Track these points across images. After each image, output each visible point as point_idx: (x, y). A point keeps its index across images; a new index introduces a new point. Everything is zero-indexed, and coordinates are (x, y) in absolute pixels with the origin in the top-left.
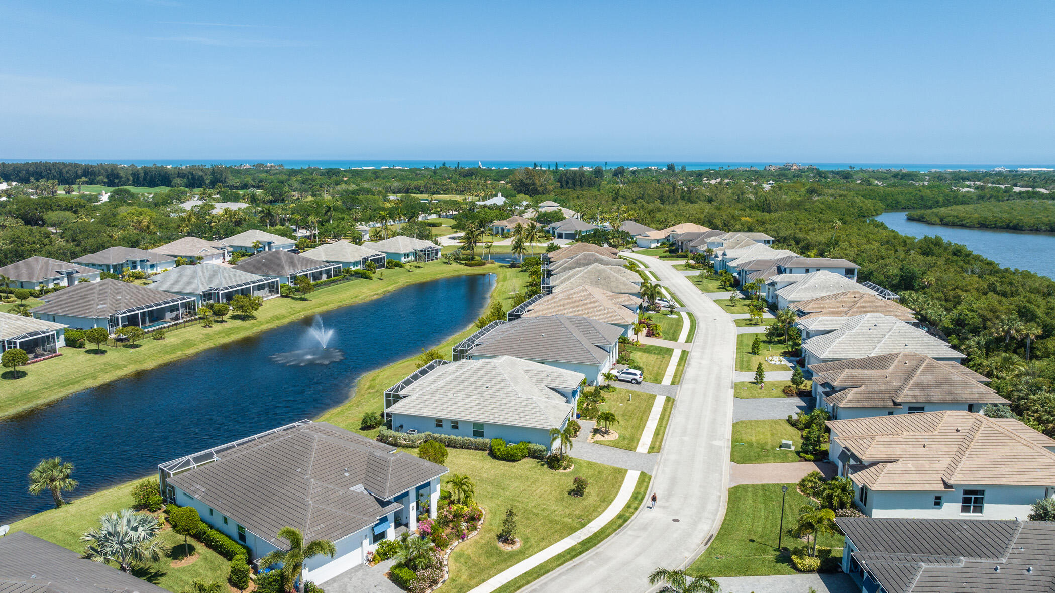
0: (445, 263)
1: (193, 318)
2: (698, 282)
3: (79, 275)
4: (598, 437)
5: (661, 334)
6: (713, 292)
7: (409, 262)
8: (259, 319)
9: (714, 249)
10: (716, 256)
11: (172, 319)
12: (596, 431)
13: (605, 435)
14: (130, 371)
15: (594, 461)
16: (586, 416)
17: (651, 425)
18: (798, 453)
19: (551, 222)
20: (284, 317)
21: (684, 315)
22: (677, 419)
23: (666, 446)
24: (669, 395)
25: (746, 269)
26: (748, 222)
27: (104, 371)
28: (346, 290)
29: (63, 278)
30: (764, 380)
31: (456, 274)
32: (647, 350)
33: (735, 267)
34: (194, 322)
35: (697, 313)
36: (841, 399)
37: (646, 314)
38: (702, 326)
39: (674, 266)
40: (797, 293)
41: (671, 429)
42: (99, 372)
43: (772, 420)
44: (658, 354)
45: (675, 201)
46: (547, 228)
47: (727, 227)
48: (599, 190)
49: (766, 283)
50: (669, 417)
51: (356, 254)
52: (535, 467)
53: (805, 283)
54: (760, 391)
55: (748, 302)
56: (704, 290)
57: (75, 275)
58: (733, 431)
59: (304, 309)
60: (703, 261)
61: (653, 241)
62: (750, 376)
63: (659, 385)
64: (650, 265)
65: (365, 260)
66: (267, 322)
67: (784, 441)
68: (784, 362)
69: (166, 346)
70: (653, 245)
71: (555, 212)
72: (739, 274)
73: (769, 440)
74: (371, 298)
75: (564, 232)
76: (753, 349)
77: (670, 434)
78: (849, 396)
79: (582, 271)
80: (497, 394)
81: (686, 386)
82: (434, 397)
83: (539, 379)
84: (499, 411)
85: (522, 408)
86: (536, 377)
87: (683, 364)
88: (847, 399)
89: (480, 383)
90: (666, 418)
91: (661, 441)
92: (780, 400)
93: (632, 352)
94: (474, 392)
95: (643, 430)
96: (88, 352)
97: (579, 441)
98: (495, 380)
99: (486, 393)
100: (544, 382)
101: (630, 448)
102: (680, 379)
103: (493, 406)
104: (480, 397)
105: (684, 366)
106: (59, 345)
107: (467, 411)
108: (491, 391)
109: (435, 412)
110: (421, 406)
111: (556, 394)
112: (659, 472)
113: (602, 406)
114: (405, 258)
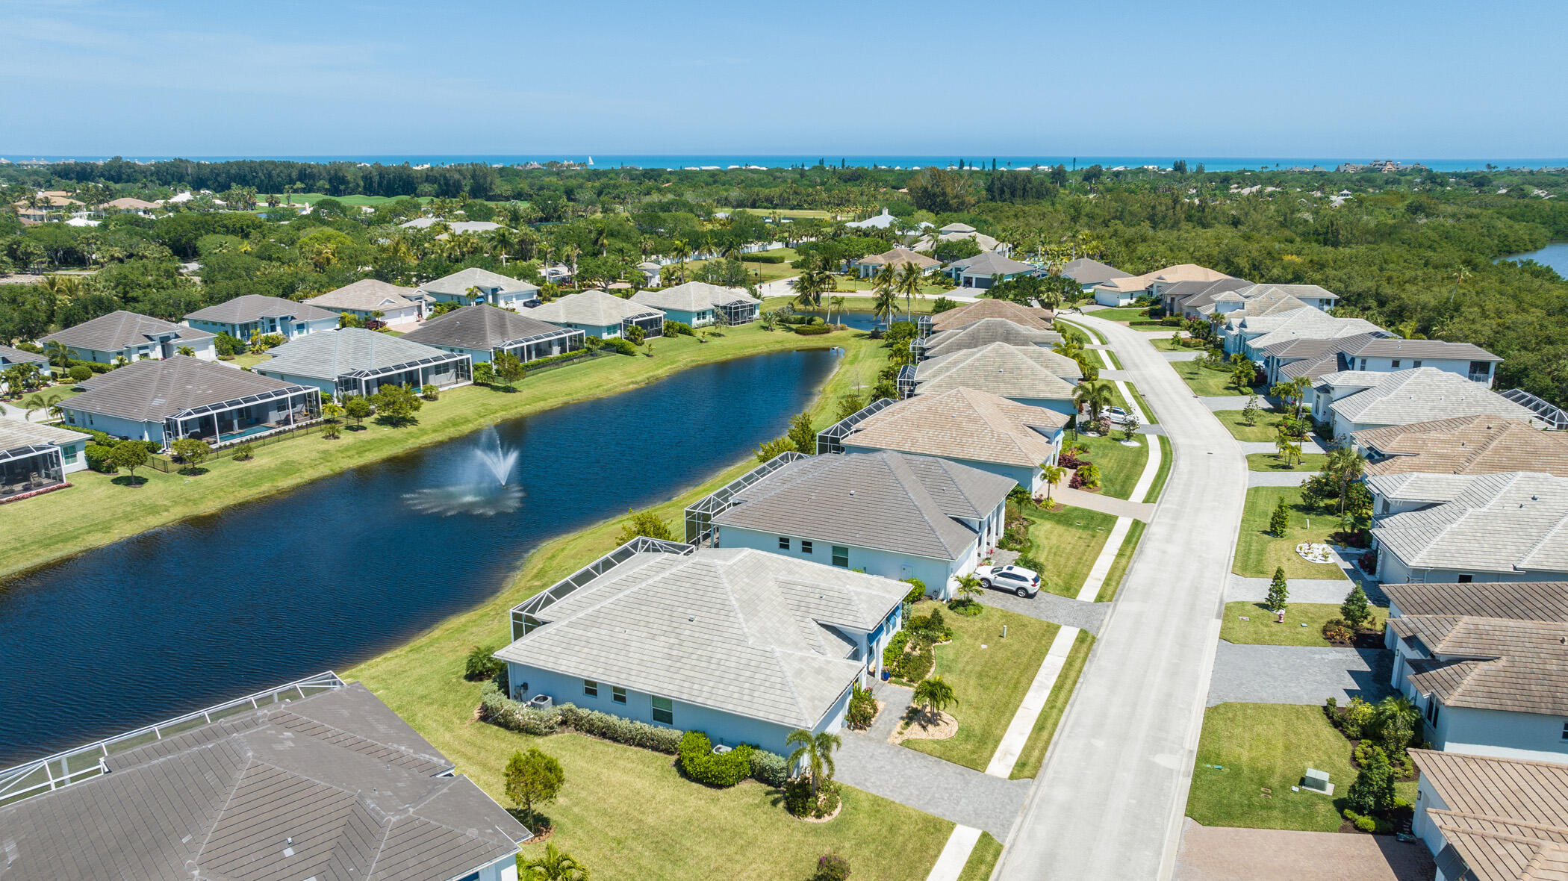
0: (763, 328)
1: (314, 421)
2: (1190, 374)
3: (179, 341)
4: (915, 731)
5: (1099, 483)
6: (1215, 395)
7: (704, 326)
8: (422, 424)
9: (1226, 314)
10: (1229, 328)
11: (279, 423)
12: (913, 716)
13: (930, 727)
14: (173, 517)
15: (889, 796)
16: (901, 676)
17: (1034, 702)
18: (1340, 805)
19: (955, 258)
21: (1153, 441)
22: (1090, 690)
23: (1054, 761)
24: (1086, 627)
25: (1279, 356)
26: (1293, 263)
27: (128, 517)
28: (585, 375)
29: (154, 346)
30: (1287, 601)
31: (778, 347)
32: (1065, 517)
33: (1259, 350)
34: (310, 430)
35: (1179, 440)
36: (1450, 686)
37: (1082, 439)
38: (1182, 465)
39: (1154, 342)
40: (1374, 408)
41: (1073, 716)
42: (119, 519)
43: (1292, 707)
44: (1086, 527)
45: (1175, 225)
46: (947, 269)
47: (1257, 272)
48: (1053, 204)
49: (1315, 385)
50: (1075, 682)
51: (616, 313)
52: (758, 806)
53: (1389, 391)
54: (1276, 627)
55: (1278, 418)
56: (1201, 391)
57: (172, 342)
58: (1204, 729)
59: (504, 408)
60: (1207, 334)
61: (1124, 295)
62: (1258, 589)
63: (1071, 602)
64: (1111, 338)
66: (435, 431)
67: (1312, 773)
68: (1334, 559)
69: (249, 472)
70: (1123, 302)
71: (965, 243)
72: (1267, 363)
73: (1279, 763)
74: (623, 389)
75: (974, 277)
76: (1272, 525)
77: (1067, 729)
78: (1468, 681)
79: (974, 354)
80: (706, 636)
81: (1126, 606)
82: (589, 634)
83: (803, 604)
84: (702, 676)
85: (748, 674)
86: (798, 598)
87: (1128, 553)
88: (1463, 686)
89: (680, 610)
90: (1067, 686)
91: (1045, 748)
92: (1315, 653)
93: (1033, 523)
94: (665, 628)
95: (1013, 715)
96: (116, 481)
97: (871, 739)
98: (710, 605)
99: (687, 633)
100: (811, 610)
101: (975, 763)
102: (1116, 588)
103: (694, 663)
104: (672, 641)
105: (1130, 557)
106: (74, 467)
107: (643, 669)
108: (697, 629)
109: (582, 666)
110: (558, 650)
111: (833, 637)
112: (1023, 835)
113: (943, 649)
114: (698, 318)
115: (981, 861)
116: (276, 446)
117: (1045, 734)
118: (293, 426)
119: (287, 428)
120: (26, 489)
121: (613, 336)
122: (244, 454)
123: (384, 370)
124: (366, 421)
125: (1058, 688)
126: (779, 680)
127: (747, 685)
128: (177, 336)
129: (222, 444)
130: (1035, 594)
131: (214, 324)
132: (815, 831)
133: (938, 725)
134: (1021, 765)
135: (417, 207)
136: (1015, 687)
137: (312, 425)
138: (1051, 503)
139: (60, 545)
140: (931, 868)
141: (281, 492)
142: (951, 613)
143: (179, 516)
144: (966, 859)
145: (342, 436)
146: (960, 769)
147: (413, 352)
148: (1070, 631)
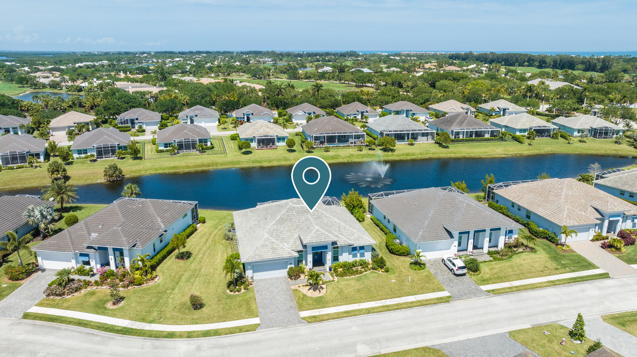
0: (615, 142)
3: (367, 114)
4: (305, 289)
5: (624, 250)
7: (578, 137)
8: (397, 152)
13: (312, 291)
16: (336, 272)
17: (367, 305)
20: (414, 155)
23: (327, 323)
27: (278, 160)
29: (359, 114)
32: (562, 257)
41: (369, 317)
44: (563, 264)
51: (528, 123)
54: (554, 344)
57: (365, 113)
63: (474, 285)
65: (531, 129)
77: (356, 319)
80: (262, 225)
86: (304, 225)
89: (268, 215)
91: (333, 319)
93: (535, 252)
94: (260, 219)
95: (348, 304)
97: (288, 283)
99: (261, 222)
100: (301, 231)
103: (252, 231)
105: (555, 285)
106: (280, 144)
107: (244, 228)
108: (264, 222)
111: (298, 241)
112: (268, 332)
114: (578, 133)
115: (240, 329)
116: (340, 150)
118: (353, 145)
119: (351, 145)
120: (266, 147)
121: (522, 134)
122: (328, 150)
123: (394, 131)
124: (378, 148)
127: (248, 243)
129: (326, 146)
130: (464, 275)
131: (387, 109)
132: (224, 293)
133: (315, 291)
134: (314, 317)
137: (359, 146)
138: (564, 248)
142: (409, 265)
144: (239, 325)
145: (363, 151)
146: (295, 305)
147: (414, 126)
148: (445, 294)
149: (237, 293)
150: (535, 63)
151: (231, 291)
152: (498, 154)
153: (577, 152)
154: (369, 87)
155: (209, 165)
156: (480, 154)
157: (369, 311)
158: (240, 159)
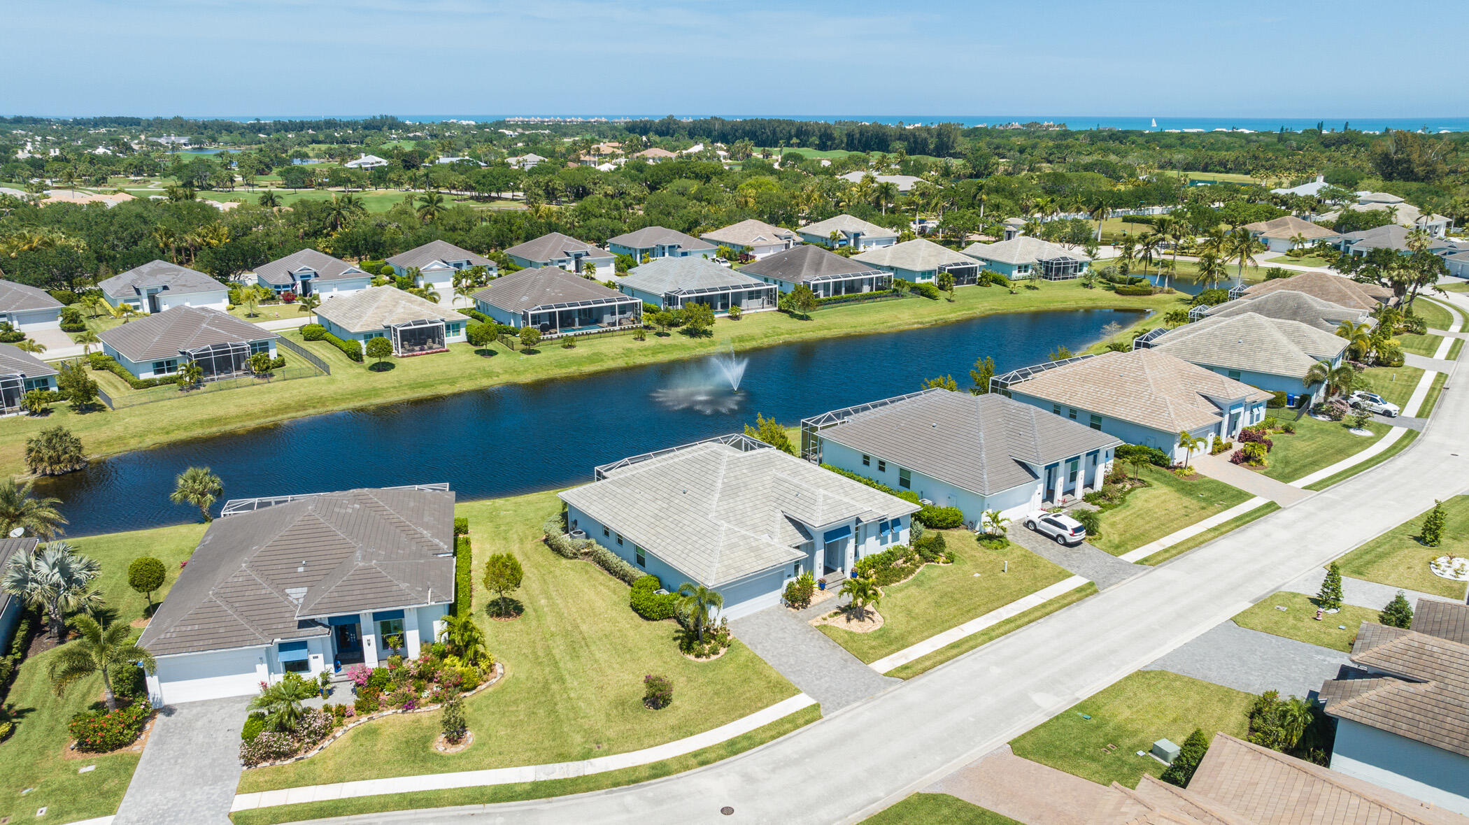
0: (1083, 285)
1: (634, 326)
3: (588, 258)
4: (838, 620)
5: (1267, 463)
7: (1022, 278)
8: (715, 337)
11: (609, 324)
13: (854, 622)
14: (499, 382)
15: (766, 658)
17: (974, 626)
19: (1354, 229)
20: (753, 339)
21: (1392, 435)
23: (939, 673)
24: (1099, 581)
27: (470, 377)
28: (880, 312)
29: (570, 260)
30: (1343, 601)
31: (1089, 304)
32: (1192, 487)
34: (628, 332)
35: (1431, 437)
37: (1305, 420)
38: (1401, 461)
41: (998, 645)
42: (464, 377)
43: (1226, 690)
44: (1204, 499)
50: (1032, 621)
51: (932, 259)
54: (1308, 623)
57: (583, 258)
58: (1112, 686)
59: (789, 332)
63: (1109, 558)
65: (941, 269)
66: (721, 344)
67: (1162, 743)
69: (566, 357)
73: (1150, 729)
74: (906, 327)
77: (978, 654)
80: (687, 506)
81: (1163, 573)
82: (619, 491)
83: (782, 498)
84: (667, 534)
85: (695, 538)
86: (781, 493)
87: (1224, 530)
88: (1359, 699)
89: (683, 484)
90: (1019, 622)
91: (941, 662)
92: (1322, 654)
93: (1149, 485)
94: (665, 495)
95: (941, 632)
96: (477, 352)
97: (795, 617)
98: (703, 484)
99: (677, 501)
100: (784, 504)
101: (865, 657)
102: (1172, 557)
103: (668, 523)
104: (665, 505)
105: (1222, 534)
106: (455, 340)
107: (635, 521)
108: (685, 500)
109: (601, 512)
110: (595, 498)
111: (791, 527)
112: (848, 715)
113: (937, 570)
114: (1019, 271)
115: (789, 722)
116: (596, 341)
117: (955, 651)
118: (617, 328)
119: (612, 328)
120: (422, 350)
121: (926, 281)
122: (569, 344)
123: (698, 291)
124: (674, 330)
125: (1008, 621)
126: (711, 547)
127: (689, 547)
128: (587, 254)
129: (560, 335)
130: (1078, 543)
131: (624, 247)
132: (688, 664)
133: (863, 620)
134: (905, 667)
135: (866, 161)
136: (969, 611)
137: (632, 328)
138: (1186, 472)
139: (420, 390)
140: (748, 715)
141: (581, 375)
142: (976, 542)
143: (504, 381)
144: (782, 716)
145: (647, 339)
146: (848, 656)
147: (731, 279)
148: (1077, 581)
149: (713, 657)
150: (811, 140)
151: (698, 656)
152: (906, 324)
153: (1032, 309)
154: (506, 199)
155: (302, 406)
156: (877, 327)
157: (988, 635)
158: (374, 384)
